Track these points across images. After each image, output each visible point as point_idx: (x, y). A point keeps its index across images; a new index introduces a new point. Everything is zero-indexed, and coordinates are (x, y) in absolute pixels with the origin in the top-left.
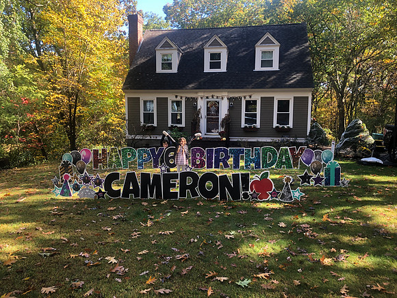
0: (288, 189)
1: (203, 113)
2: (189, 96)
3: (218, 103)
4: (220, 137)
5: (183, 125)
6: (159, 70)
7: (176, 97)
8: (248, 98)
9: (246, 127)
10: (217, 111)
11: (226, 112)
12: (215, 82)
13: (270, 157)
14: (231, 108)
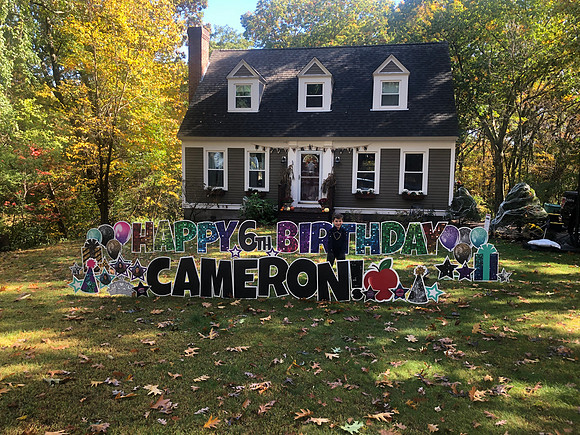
0: (421, 285)
1: (297, 171)
2: (276, 146)
3: (318, 157)
4: (320, 206)
5: (266, 189)
6: (232, 108)
7: (257, 147)
8: (362, 151)
9: (358, 192)
10: (317, 170)
11: (330, 171)
12: (314, 127)
13: (394, 236)
14: (337, 165)
